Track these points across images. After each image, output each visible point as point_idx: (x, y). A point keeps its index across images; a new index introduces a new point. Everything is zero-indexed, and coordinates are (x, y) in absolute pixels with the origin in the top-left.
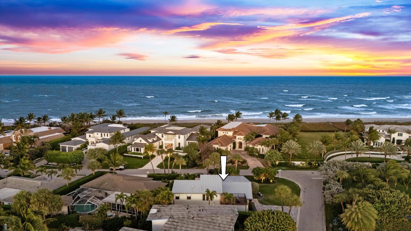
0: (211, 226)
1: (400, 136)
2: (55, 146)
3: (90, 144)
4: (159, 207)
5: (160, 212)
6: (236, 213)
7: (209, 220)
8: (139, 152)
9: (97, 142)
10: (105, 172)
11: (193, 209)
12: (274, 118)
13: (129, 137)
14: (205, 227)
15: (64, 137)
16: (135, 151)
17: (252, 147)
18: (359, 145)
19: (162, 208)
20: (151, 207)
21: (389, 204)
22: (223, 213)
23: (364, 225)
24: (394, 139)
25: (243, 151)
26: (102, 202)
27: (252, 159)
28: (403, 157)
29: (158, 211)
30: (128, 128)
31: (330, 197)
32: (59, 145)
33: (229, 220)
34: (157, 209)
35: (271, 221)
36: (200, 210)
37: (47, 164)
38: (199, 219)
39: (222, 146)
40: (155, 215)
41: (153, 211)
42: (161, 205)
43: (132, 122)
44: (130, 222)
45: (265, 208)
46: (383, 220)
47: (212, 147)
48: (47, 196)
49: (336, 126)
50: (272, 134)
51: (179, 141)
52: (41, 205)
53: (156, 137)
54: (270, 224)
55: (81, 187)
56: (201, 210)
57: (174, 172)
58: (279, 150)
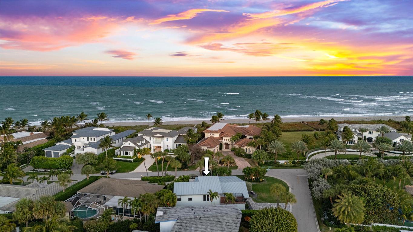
0: (218, 225)
1: (370, 134)
2: (40, 151)
3: (76, 149)
4: (164, 210)
5: (167, 214)
6: (239, 212)
7: (216, 220)
8: (128, 155)
9: (83, 146)
10: (99, 176)
11: (198, 210)
12: (254, 118)
13: (116, 141)
14: (213, 226)
15: (47, 142)
16: (124, 154)
17: (238, 147)
18: (338, 144)
19: (168, 210)
20: (156, 209)
21: (375, 197)
22: (227, 213)
23: (354, 218)
24: (365, 137)
25: (229, 152)
26: (104, 207)
27: (239, 159)
28: (375, 154)
29: (165, 213)
30: (114, 131)
31: (319, 193)
32: (44, 151)
33: (235, 219)
34: (163, 211)
35: (275, 218)
36: (204, 211)
37: (34, 171)
38: (206, 219)
39: (211, 147)
40: (163, 217)
41: (159, 213)
42: (165, 208)
43: (113, 125)
44: (136, 225)
45: (260, 206)
46: (370, 212)
47: (201, 149)
48: (50, 202)
49: (310, 125)
50: (255, 135)
51: (167, 143)
52: (45, 213)
53: (144, 140)
54: (275, 220)
55: (78, 193)
56: (206, 211)
57: (167, 174)
58: (266, 150)
